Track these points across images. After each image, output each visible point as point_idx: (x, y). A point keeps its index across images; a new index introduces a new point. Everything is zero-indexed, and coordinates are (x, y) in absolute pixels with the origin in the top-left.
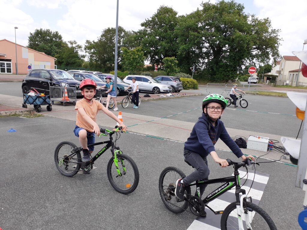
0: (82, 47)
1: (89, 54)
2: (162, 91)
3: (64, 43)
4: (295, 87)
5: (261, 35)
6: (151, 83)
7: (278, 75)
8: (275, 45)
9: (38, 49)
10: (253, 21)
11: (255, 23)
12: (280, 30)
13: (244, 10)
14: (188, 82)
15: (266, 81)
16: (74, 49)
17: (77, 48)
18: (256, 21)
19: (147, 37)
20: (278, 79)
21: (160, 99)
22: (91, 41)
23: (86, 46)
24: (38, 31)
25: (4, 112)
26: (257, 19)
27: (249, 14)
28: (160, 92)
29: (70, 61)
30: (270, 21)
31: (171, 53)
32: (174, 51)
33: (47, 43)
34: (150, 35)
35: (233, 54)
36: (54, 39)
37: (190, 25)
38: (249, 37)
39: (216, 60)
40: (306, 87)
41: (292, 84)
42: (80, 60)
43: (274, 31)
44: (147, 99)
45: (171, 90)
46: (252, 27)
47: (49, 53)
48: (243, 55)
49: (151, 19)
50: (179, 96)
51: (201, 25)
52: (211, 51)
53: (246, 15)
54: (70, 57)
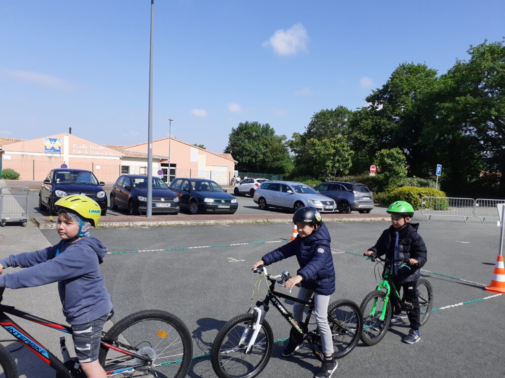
24: (242, 124)
36: (263, 135)
54: (274, 160)
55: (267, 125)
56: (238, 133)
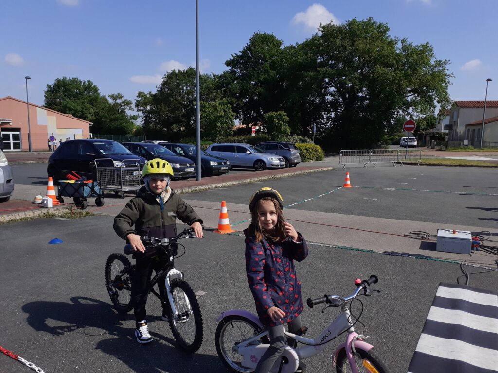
0: (130, 104)
1: (144, 113)
2: (268, 165)
3: (101, 98)
5: (418, 70)
6: (250, 153)
7: (447, 131)
8: (442, 85)
10: (405, 49)
11: (408, 52)
13: (389, 33)
14: (307, 150)
15: (430, 142)
16: (120, 106)
17: (124, 104)
18: (409, 49)
19: (236, 82)
20: (448, 138)
21: (269, 179)
22: (147, 92)
23: (137, 101)
24: (59, 81)
26: (410, 46)
27: (398, 38)
28: (265, 168)
29: (113, 125)
30: (431, 48)
33: (75, 100)
34: (241, 79)
36: (86, 92)
38: (399, 75)
42: (128, 124)
43: (439, 63)
44: (248, 179)
45: (284, 163)
46: (403, 58)
48: (392, 103)
49: (240, 54)
51: (322, 60)
52: (340, 99)
53: (391, 40)
54: (112, 120)
55: (89, 82)
56: (55, 90)
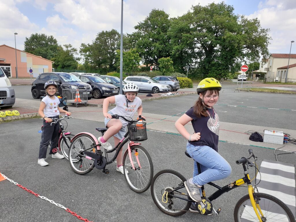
0: (77, 50)
1: (85, 56)
2: (161, 90)
3: (59, 47)
4: (284, 83)
5: (250, 35)
6: (150, 83)
7: (266, 72)
8: (264, 44)
9: (34, 53)
10: (243, 22)
11: (245, 23)
12: (269, 29)
13: (234, 12)
14: (183, 81)
15: (255, 78)
16: (70, 52)
17: (72, 51)
18: (245, 22)
19: (141, 39)
20: (267, 76)
21: (162, 98)
22: (86, 44)
23: (81, 49)
24: (33, 35)
25: (27, 114)
26: (246, 20)
27: (239, 15)
28: (159, 92)
29: (66, 64)
30: (259, 21)
31: (165, 54)
32: (168, 52)
33: (43, 47)
34: (144, 37)
35: (225, 53)
36: (49, 43)
37: (182, 26)
38: (239, 37)
39: (208, 60)
40: (295, 83)
41: (281, 80)
42: (75, 63)
43: (263, 31)
44: (150, 98)
45: (170, 89)
46: (242, 27)
47: (45, 57)
48: (234, 54)
49: (144, 22)
50: (179, 95)
51: (193, 27)
52: (203, 51)
53: (235, 16)
55: (52, 37)
56: (31, 41)
